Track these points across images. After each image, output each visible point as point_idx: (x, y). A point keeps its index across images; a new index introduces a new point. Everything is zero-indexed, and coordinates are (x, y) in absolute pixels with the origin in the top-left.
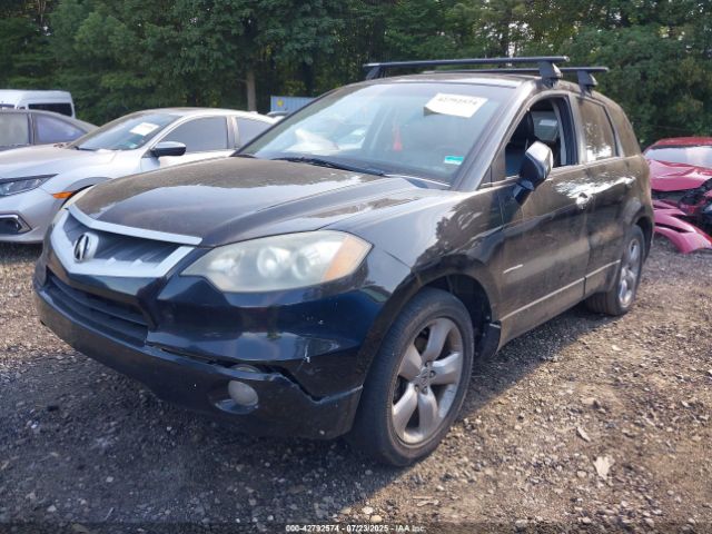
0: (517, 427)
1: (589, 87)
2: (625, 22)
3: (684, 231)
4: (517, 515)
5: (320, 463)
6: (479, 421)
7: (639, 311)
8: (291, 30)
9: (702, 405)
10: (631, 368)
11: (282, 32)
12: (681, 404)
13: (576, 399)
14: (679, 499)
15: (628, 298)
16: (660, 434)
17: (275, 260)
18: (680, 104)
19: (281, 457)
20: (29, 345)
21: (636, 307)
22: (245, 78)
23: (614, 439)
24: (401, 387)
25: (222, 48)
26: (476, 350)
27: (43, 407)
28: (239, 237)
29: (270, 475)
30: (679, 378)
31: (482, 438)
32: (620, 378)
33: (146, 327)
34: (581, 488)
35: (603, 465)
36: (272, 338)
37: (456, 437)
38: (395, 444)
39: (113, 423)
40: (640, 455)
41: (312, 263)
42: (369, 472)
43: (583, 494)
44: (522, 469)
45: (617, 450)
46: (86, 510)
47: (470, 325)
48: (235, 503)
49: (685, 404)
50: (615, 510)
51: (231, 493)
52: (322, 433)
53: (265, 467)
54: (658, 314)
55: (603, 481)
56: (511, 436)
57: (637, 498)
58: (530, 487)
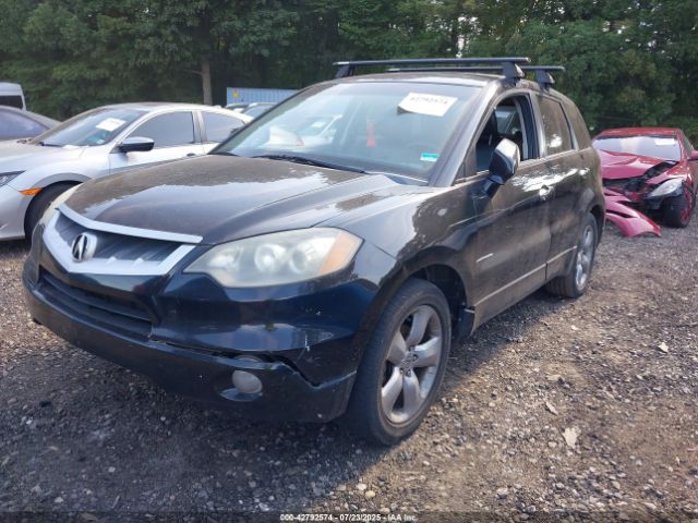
0: (491, 404)
1: (547, 85)
2: (569, 16)
3: (630, 217)
4: (498, 484)
5: (312, 444)
6: (455, 400)
7: (593, 293)
8: (247, 23)
9: (655, 378)
10: (590, 346)
11: (238, 24)
12: (636, 378)
13: (543, 376)
14: (639, 462)
15: (583, 280)
16: (620, 406)
17: (273, 256)
18: (623, 95)
19: (274, 441)
20: (12, 343)
21: (590, 288)
22: (200, 70)
23: (579, 411)
24: (387, 370)
25: (176, 40)
26: (453, 335)
27: (36, 402)
28: (237, 235)
29: (265, 458)
30: (633, 354)
31: (460, 416)
32: (581, 356)
33: (150, 323)
34: (553, 456)
35: (571, 436)
36: (270, 330)
37: (436, 416)
38: (384, 424)
39: (107, 416)
40: (602, 425)
41: (309, 258)
42: (359, 451)
43: (555, 462)
44: (499, 442)
45: (582, 422)
46: (93, 499)
47: (448, 311)
48: (236, 486)
49: (640, 377)
50: (585, 475)
51: (230, 477)
52: (320, 416)
53: (260, 451)
54: (610, 294)
55: (572, 450)
56: (487, 413)
57: (603, 464)
58: (507, 459)
